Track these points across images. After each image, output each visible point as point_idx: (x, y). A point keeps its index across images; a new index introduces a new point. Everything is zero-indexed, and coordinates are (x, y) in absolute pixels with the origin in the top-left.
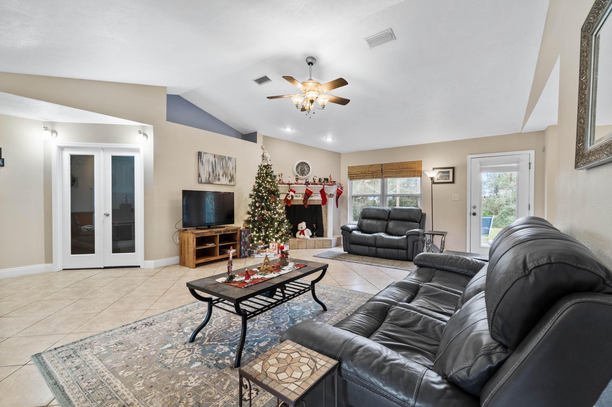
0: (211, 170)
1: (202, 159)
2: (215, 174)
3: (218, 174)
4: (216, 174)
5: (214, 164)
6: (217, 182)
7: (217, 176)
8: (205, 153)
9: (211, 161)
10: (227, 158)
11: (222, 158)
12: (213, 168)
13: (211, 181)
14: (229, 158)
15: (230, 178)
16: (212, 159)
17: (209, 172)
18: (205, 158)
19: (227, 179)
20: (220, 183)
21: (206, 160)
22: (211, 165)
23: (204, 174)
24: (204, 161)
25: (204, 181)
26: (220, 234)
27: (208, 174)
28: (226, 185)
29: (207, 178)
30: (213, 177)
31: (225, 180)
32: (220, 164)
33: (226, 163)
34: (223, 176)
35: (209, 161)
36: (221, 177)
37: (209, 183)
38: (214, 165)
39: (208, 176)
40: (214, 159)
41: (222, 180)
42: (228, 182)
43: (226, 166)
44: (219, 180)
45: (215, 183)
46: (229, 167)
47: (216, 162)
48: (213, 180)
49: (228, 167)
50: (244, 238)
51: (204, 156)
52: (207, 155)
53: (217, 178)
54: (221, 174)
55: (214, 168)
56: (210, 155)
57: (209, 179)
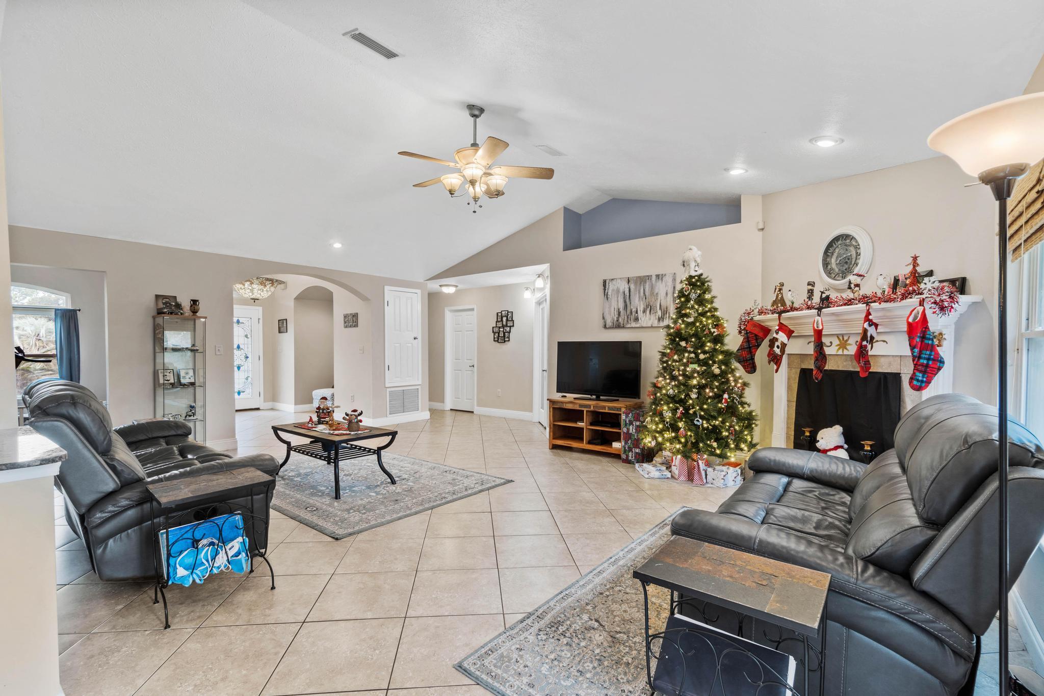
0: (621, 305)
1: (606, 291)
2: (628, 312)
3: (634, 310)
4: (631, 311)
5: (628, 294)
6: (634, 325)
7: (634, 313)
8: (612, 280)
9: (621, 291)
10: (654, 278)
11: (642, 280)
12: (625, 302)
13: (622, 323)
14: (658, 276)
15: (659, 313)
16: (624, 286)
17: (619, 309)
18: (611, 287)
19: (652, 316)
20: (638, 325)
21: (613, 290)
22: (622, 297)
23: (610, 314)
24: (609, 293)
25: (609, 324)
26: (587, 409)
27: (616, 313)
28: (652, 327)
29: (616, 319)
30: (626, 317)
31: (650, 319)
32: (639, 293)
33: (652, 287)
34: (644, 312)
35: (618, 291)
36: (640, 314)
37: (618, 326)
38: (628, 297)
39: (617, 316)
40: (627, 286)
41: (643, 319)
42: (656, 321)
43: (652, 293)
44: (637, 319)
45: (629, 326)
46: (657, 294)
47: (632, 290)
48: (625, 321)
49: (655, 294)
50: (626, 425)
51: (610, 284)
52: (614, 282)
53: (633, 317)
54: (640, 309)
55: (628, 300)
56: (619, 281)
57: (617, 321)
